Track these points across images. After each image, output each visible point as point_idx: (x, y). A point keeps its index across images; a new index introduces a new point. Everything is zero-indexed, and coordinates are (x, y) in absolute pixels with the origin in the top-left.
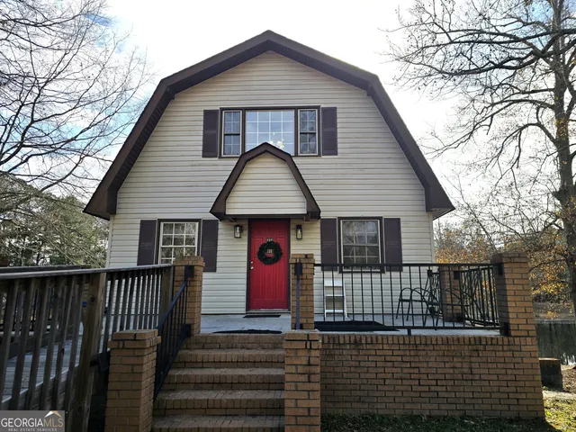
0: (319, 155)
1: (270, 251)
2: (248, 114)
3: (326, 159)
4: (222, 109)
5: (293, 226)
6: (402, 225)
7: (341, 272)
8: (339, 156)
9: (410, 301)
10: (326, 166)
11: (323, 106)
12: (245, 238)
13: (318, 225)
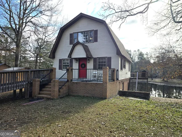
0: (93, 42)
1: (83, 65)
2: (79, 33)
3: (95, 43)
4: (73, 33)
5: (87, 60)
6: (112, 58)
7: (97, 70)
8: (98, 42)
9: (101, 77)
10: (95, 45)
11: (95, 30)
12: (78, 62)
13: (93, 59)
